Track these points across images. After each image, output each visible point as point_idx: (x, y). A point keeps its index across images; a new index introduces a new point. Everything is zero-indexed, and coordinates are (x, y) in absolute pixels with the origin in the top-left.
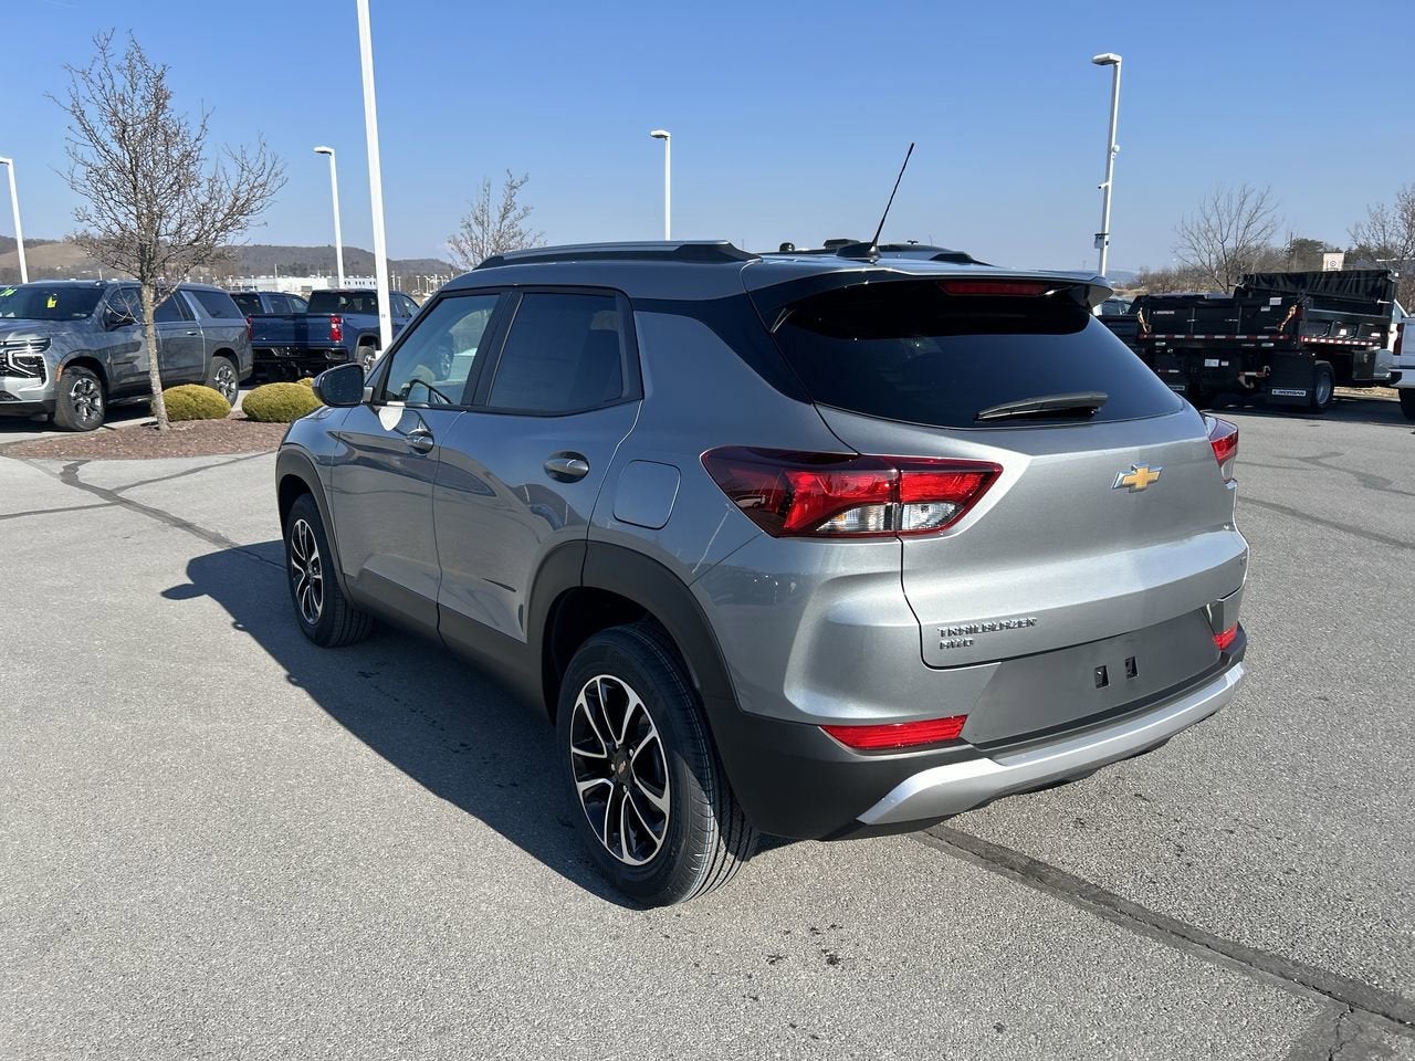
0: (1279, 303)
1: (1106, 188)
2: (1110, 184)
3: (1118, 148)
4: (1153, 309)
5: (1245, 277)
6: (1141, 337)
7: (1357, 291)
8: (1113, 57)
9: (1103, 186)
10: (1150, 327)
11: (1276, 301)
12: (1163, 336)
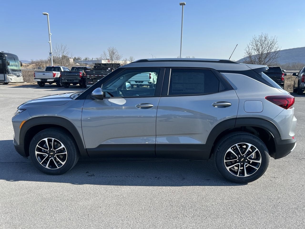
0: (110, 69)
1: (50, 43)
2: (51, 42)
3: (51, 34)
4: (86, 70)
5: (95, 64)
6: (84, 76)
7: (115, 67)
8: (47, 14)
9: (49, 42)
10: (86, 74)
11: (109, 69)
12: (89, 75)
